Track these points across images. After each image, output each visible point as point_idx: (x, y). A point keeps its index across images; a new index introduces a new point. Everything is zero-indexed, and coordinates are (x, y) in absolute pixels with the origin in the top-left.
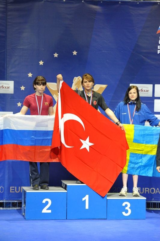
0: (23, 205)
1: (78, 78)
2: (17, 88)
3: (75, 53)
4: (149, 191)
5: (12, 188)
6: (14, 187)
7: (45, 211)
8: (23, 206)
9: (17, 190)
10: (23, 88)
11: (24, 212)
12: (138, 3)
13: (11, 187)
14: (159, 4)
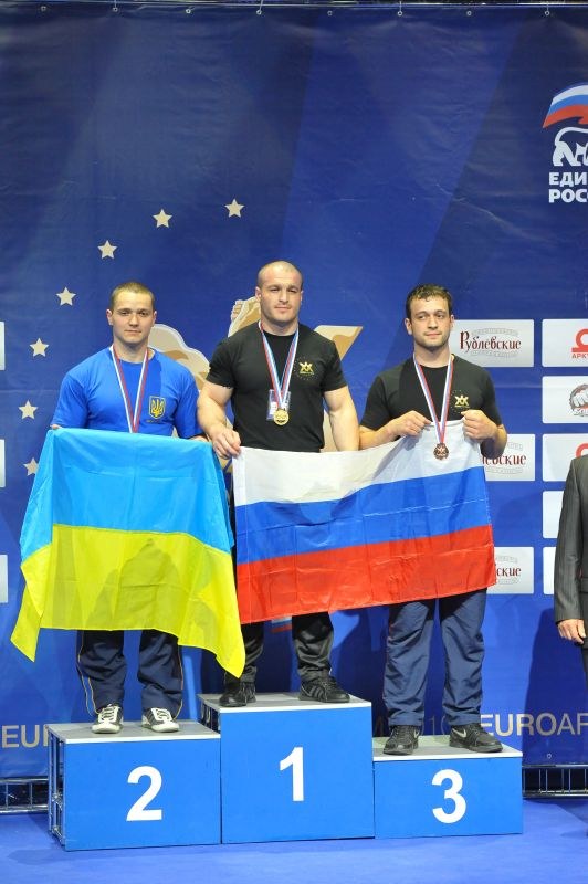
0: (54, 796)
1: (251, 305)
2: (15, 349)
3: (235, 209)
4: (534, 725)
5: (9, 732)
6: (16, 727)
7: (138, 813)
8: (51, 800)
9: (30, 738)
10: (39, 348)
11: (59, 822)
12: (469, 13)
13: (5, 728)
14: (547, 13)
